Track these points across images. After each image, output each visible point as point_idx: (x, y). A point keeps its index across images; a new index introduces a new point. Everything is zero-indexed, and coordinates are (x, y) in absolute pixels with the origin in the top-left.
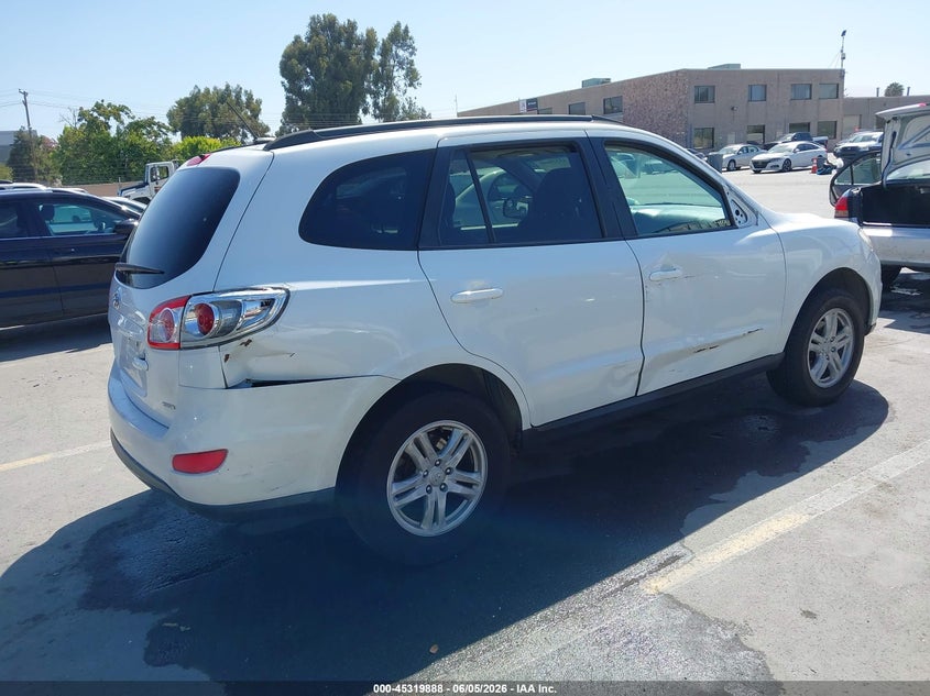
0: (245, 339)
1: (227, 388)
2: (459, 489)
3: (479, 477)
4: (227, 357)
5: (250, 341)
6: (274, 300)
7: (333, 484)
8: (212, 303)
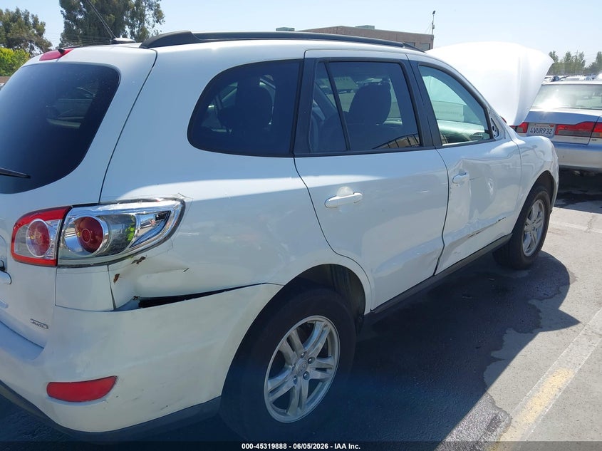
0: (138, 257)
1: (116, 309)
2: (318, 375)
3: (332, 362)
4: (117, 276)
5: (143, 258)
6: (169, 213)
7: (220, 393)
8: (99, 217)
